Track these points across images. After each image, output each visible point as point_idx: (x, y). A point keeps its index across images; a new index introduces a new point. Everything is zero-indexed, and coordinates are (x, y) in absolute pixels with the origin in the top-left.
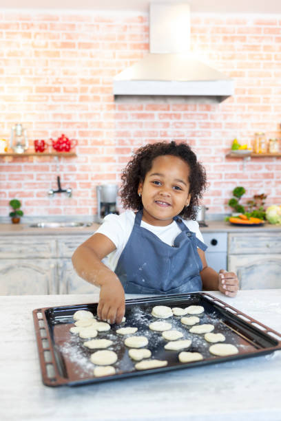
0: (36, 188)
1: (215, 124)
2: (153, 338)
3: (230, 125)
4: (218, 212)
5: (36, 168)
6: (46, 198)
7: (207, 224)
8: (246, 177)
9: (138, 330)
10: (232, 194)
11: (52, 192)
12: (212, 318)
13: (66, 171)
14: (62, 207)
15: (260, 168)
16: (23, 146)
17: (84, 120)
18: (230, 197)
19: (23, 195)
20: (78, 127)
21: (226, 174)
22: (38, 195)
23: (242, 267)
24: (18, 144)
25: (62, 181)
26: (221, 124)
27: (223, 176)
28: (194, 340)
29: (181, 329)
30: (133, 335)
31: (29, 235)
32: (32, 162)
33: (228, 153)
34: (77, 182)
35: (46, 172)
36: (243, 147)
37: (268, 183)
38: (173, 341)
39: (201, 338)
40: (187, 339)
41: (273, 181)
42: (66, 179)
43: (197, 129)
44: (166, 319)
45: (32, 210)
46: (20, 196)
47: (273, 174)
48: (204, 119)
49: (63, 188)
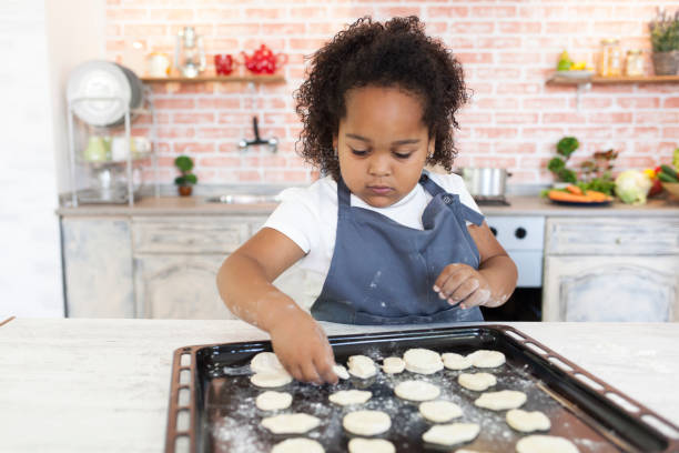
0: (217, 137)
1: (529, 25)
2: (401, 414)
3: (555, 27)
4: (528, 182)
5: (217, 103)
6: (235, 155)
7: (508, 200)
8: (582, 120)
9: (374, 397)
10: (555, 150)
11: (243, 144)
12: (521, 377)
13: (268, 108)
14: (261, 170)
15: (608, 103)
16: (197, 65)
17: (298, 20)
18: (550, 155)
19: (197, 148)
20: (289, 32)
21: (545, 115)
22: (222, 149)
23: (568, 277)
24: (188, 62)
25: (261, 125)
26: (539, 24)
27: (540, 119)
28: (485, 423)
29: (458, 398)
30: (361, 407)
31: (203, 214)
32: (212, 92)
33: (550, 77)
34: (287, 127)
35: (236, 110)
36: (578, 65)
37: (621, 130)
38: (442, 424)
39: (498, 419)
40: (469, 420)
41: (631, 127)
42: (268, 122)
43: (497, 33)
44: (429, 376)
45: (212, 174)
46: (193, 151)
47: (630, 115)
48: (509, 15)
49: (263, 137)
